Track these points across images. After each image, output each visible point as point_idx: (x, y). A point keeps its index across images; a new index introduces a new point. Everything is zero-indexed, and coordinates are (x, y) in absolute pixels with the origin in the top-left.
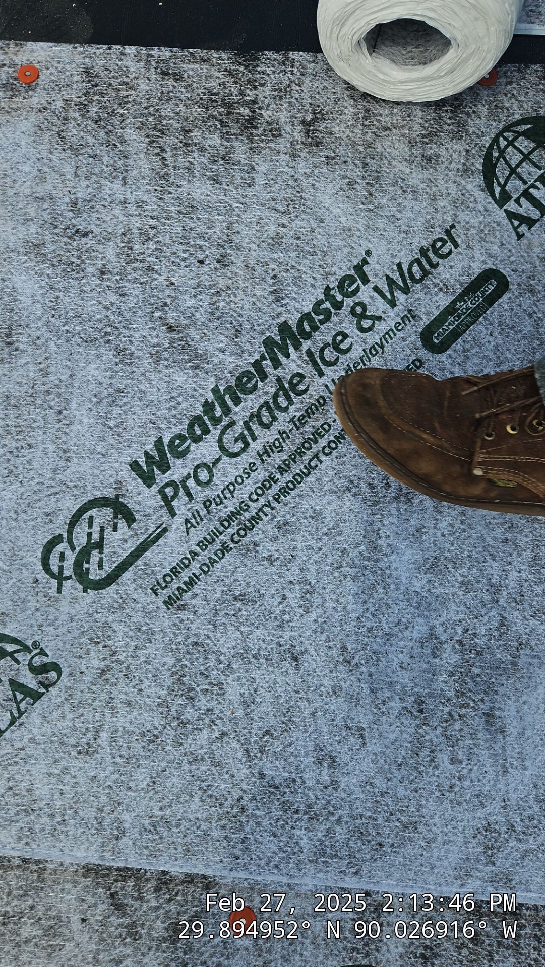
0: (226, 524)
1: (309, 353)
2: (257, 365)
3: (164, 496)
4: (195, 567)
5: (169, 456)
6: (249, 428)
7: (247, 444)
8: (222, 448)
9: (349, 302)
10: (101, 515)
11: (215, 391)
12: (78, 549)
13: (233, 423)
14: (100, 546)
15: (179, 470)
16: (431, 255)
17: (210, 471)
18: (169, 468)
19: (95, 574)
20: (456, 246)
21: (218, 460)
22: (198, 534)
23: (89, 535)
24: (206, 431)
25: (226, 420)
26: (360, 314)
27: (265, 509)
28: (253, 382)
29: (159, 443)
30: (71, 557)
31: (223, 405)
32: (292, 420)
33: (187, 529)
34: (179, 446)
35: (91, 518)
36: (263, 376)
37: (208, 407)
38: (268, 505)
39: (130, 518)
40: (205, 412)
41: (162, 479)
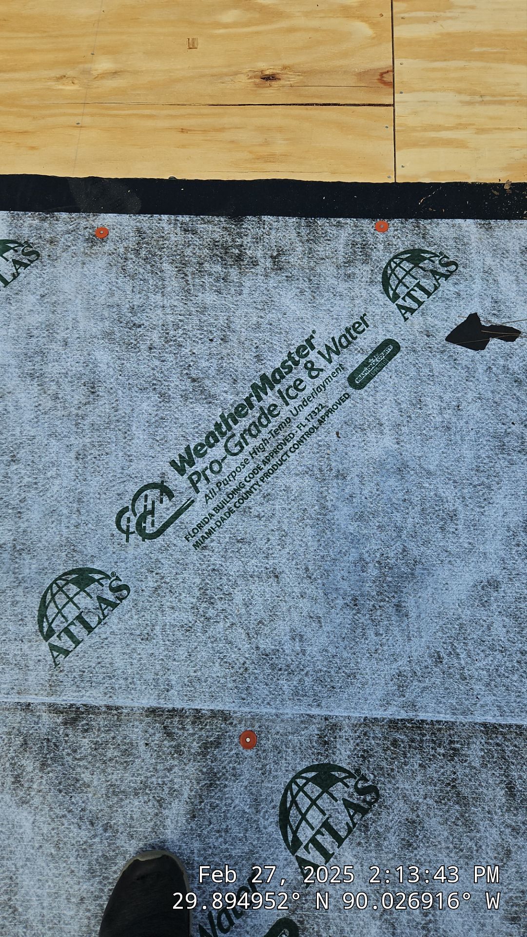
0: (231, 496)
1: (279, 392)
2: (248, 400)
3: (192, 481)
4: (212, 523)
5: (194, 456)
6: (243, 438)
7: (242, 447)
8: (227, 450)
9: (303, 361)
10: (154, 494)
11: (222, 416)
12: (138, 515)
13: (234, 435)
14: (152, 512)
15: (200, 465)
16: (352, 332)
17: (220, 464)
18: (194, 464)
19: (149, 530)
20: (367, 326)
21: (225, 458)
22: (213, 503)
23: (145, 506)
24: (217, 441)
25: (229, 434)
26: (310, 368)
27: (255, 486)
28: (245, 410)
29: (188, 448)
30: (134, 520)
31: (227, 425)
32: (270, 432)
33: (207, 500)
34: (200, 450)
35: (146, 496)
36: (251, 406)
37: (218, 426)
38: (257, 484)
39: (170, 495)
40: (216, 429)
41: (190, 470)
